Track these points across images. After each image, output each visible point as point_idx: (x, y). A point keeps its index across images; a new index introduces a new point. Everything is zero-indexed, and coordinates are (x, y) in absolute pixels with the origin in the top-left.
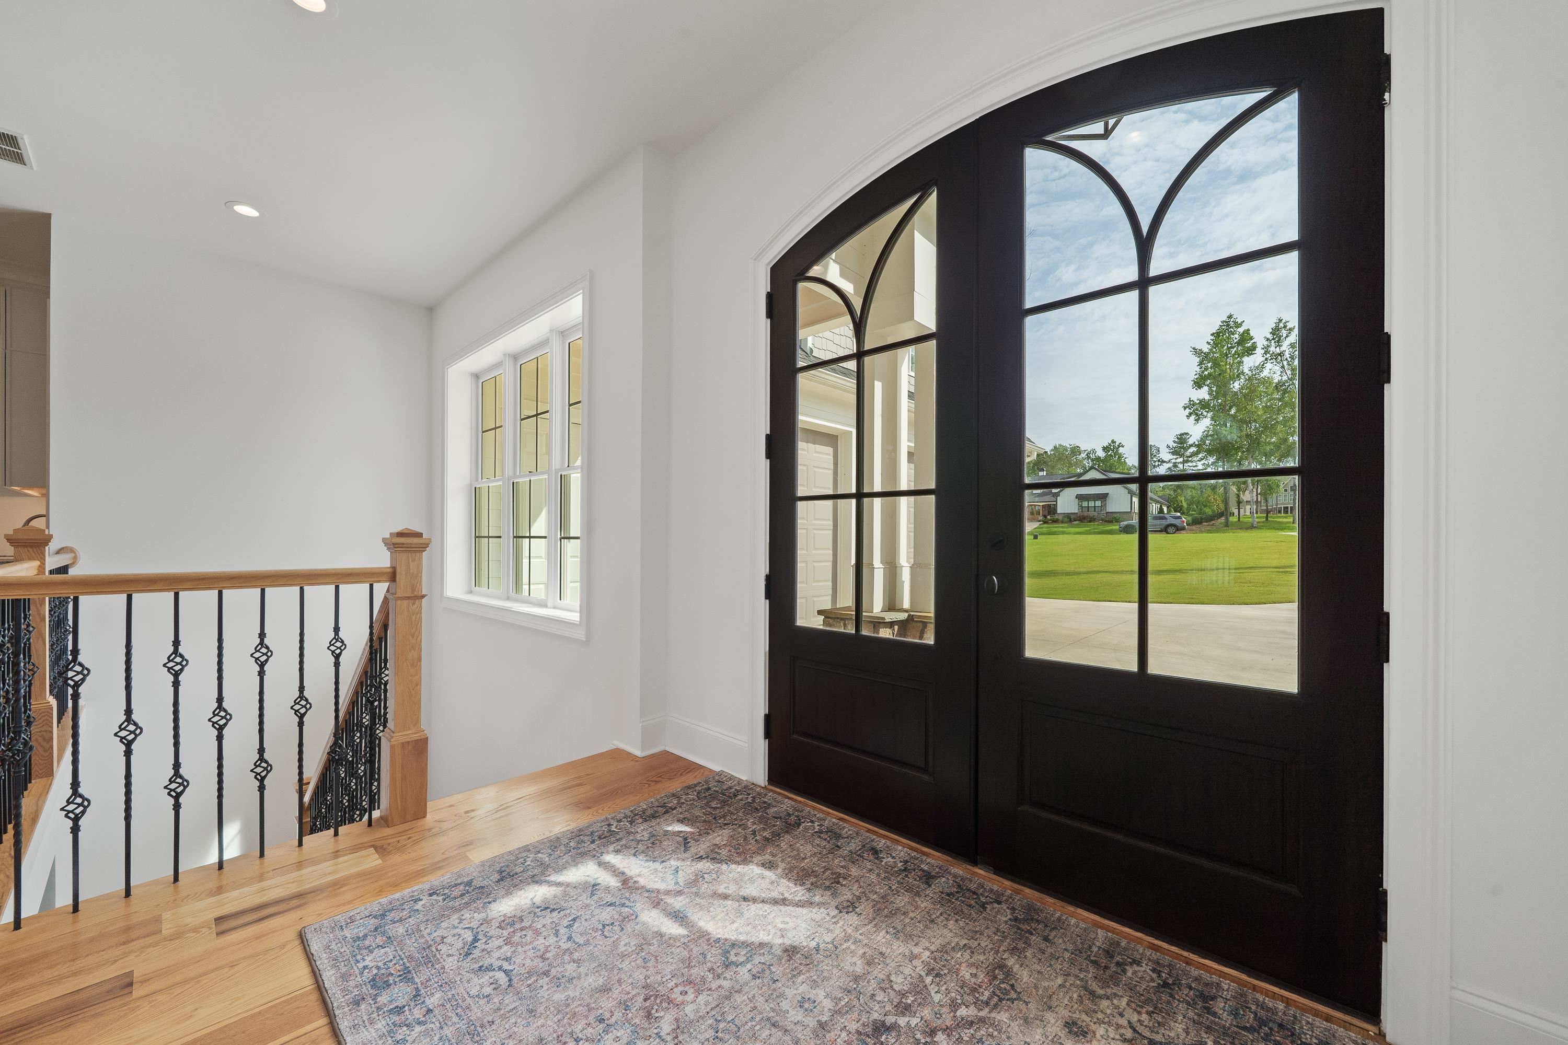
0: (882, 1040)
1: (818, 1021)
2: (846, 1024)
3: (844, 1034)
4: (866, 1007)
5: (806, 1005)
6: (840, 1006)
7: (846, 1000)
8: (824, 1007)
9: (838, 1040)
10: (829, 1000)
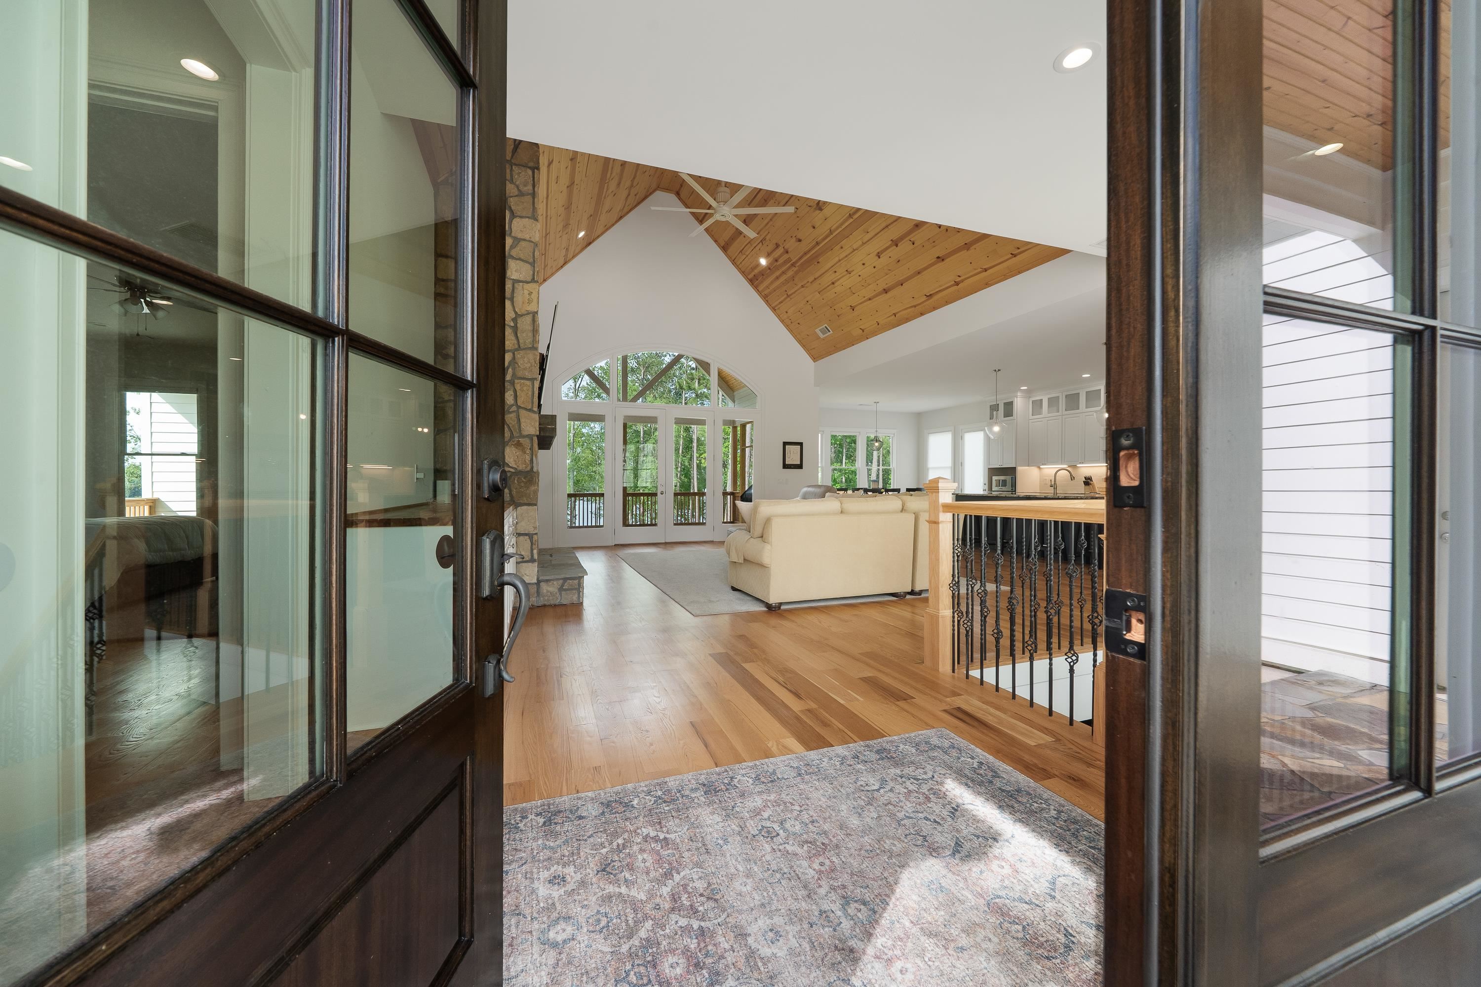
0: (704, 971)
1: (750, 935)
2: (735, 954)
3: (727, 946)
4: (745, 981)
5: (771, 934)
6: (758, 960)
7: (762, 969)
8: (763, 946)
9: (724, 939)
10: (769, 955)
